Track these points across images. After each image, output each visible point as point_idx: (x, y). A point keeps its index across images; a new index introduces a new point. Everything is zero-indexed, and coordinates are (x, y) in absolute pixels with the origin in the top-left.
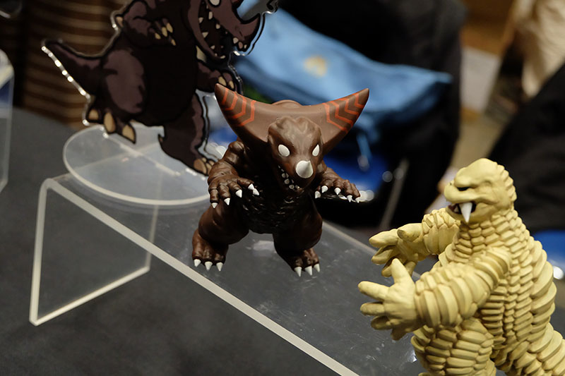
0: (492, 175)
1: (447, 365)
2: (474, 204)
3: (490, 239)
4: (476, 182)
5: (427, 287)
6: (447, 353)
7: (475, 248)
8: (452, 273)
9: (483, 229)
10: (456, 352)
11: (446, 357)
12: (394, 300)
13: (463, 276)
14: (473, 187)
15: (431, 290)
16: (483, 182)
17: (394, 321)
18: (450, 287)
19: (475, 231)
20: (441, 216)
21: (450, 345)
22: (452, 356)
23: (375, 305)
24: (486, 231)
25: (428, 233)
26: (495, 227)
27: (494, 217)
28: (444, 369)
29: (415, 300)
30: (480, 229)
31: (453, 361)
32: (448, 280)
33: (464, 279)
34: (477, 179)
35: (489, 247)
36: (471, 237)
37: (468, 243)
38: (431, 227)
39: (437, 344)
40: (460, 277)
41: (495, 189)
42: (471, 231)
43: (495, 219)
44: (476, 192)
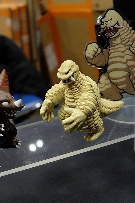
0: (71, 64)
1: (95, 125)
2: (73, 75)
3: (81, 82)
4: (70, 68)
5: (84, 105)
6: (93, 122)
7: (79, 88)
8: (85, 97)
9: (78, 81)
10: (95, 119)
11: (94, 123)
12: (78, 117)
13: (88, 95)
14: (70, 70)
15: (86, 105)
16: (71, 67)
17: (81, 123)
18: (89, 100)
19: (76, 83)
20: (53, 91)
21: (92, 119)
22: (95, 121)
23: (71, 125)
24: (79, 81)
25: (53, 99)
26: (80, 78)
27: (78, 75)
28: (95, 127)
29: (83, 112)
30: (77, 81)
31: (96, 123)
32: (87, 99)
33: (89, 96)
34: (69, 67)
35: (83, 84)
36: (76, 86)
37: (76, 88)
38: (53, 96)
39: (90, 121)
40: (88, 96)
41: (75, 67)
42: (75, 84)
43: (79, 76)
44: (71, 71)
